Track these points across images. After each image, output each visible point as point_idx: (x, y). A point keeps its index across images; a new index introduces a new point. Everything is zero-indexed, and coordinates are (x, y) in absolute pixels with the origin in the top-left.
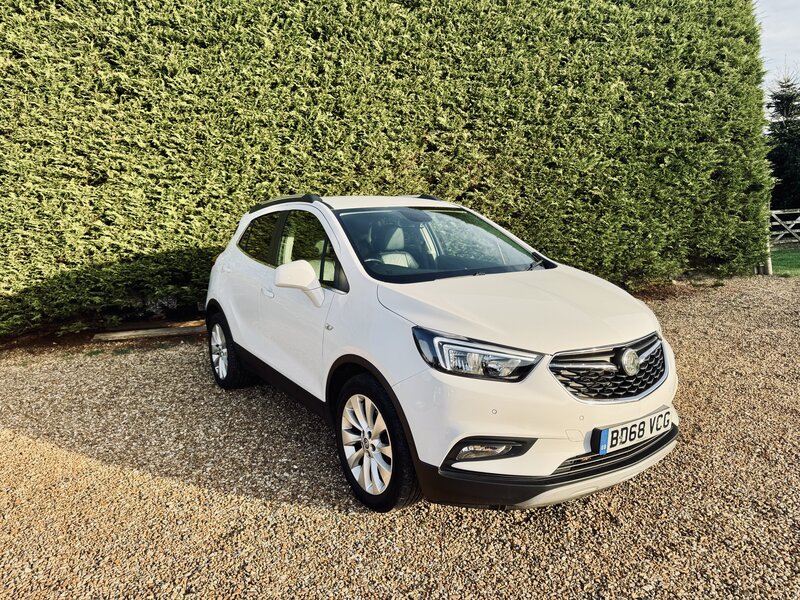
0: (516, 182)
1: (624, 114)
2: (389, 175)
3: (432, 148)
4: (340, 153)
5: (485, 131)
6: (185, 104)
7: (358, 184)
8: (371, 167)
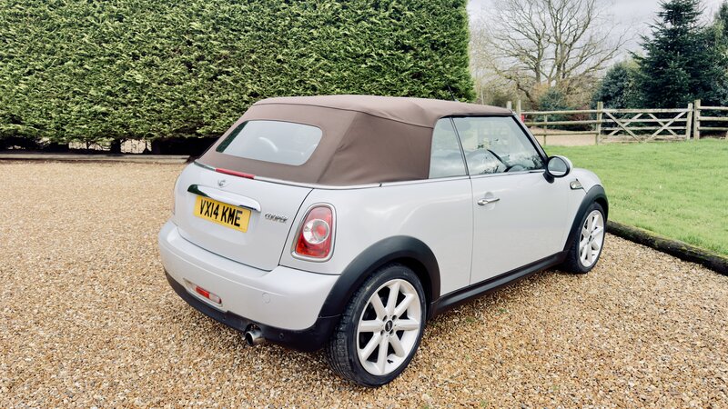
0: (253, 72)
1: (338, 27)
2: (157, 60)
3: (190, 43)
4: (121, 44)
5: (228, 33)
6: (18, 10)
7: (134, 66)
8: (144, 54)
